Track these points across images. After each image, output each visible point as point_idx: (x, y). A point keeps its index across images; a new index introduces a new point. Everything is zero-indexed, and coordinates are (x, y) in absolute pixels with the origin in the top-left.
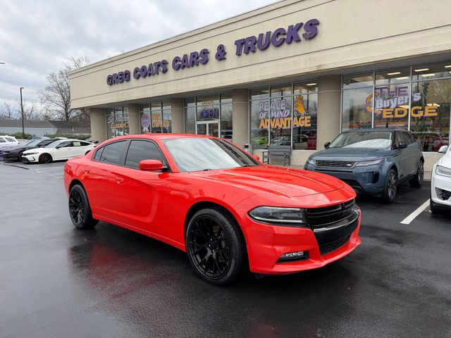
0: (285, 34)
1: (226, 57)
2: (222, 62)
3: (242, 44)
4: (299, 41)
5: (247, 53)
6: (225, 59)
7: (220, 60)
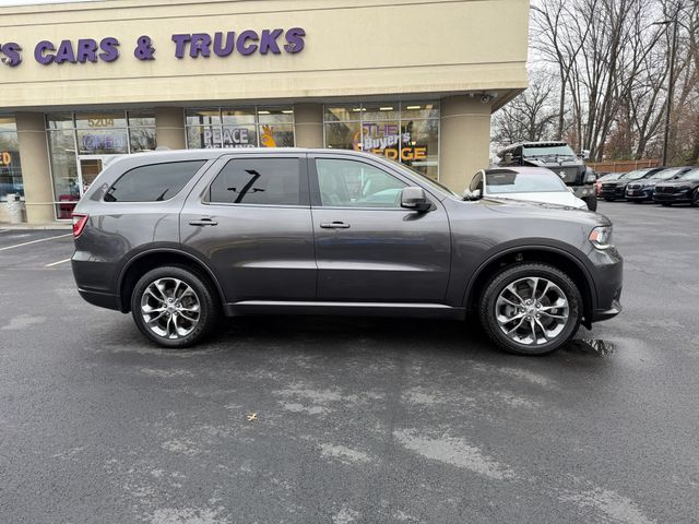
0: (257, 39)
1: (154, 56)
2: (147, 64)
3: (185, 42)
4: (277, 52)
5: (194, 56)
6: (153, 59)
7: (145, 59)
